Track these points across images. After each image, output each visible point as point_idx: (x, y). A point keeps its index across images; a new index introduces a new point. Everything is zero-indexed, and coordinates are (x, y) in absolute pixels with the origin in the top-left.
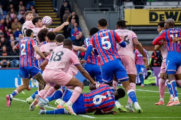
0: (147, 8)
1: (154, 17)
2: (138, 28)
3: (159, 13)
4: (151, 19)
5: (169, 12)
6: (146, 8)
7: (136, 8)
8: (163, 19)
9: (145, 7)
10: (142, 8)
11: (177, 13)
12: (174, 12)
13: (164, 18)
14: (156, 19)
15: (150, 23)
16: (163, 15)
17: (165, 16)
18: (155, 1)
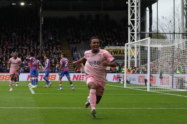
3: (110, 51)
5: (114, 51)
9: (105, 48)
10: (104, 49)
11: (118, 51)
18: (111, 46)
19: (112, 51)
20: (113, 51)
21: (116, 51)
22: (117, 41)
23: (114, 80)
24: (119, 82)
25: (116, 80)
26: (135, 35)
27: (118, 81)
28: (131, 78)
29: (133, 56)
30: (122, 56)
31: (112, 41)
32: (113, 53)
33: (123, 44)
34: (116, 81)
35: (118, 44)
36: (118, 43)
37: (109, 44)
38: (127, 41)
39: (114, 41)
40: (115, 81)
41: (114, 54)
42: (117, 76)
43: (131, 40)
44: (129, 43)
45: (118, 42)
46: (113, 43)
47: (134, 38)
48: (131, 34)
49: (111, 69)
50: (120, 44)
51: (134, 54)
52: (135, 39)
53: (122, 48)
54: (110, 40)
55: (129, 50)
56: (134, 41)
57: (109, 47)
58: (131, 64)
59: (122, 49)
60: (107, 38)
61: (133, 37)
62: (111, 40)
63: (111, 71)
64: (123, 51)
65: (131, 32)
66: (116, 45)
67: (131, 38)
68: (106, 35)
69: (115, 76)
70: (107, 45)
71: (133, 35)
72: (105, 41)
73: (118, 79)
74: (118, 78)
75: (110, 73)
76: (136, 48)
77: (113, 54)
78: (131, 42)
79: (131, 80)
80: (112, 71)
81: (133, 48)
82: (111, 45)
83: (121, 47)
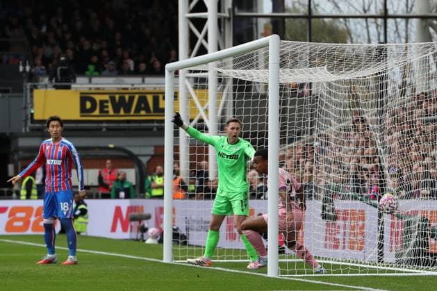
0: (77, 89)
1: (88, 105)
3: (98, 98)
4: (83, 110)
5: (117, 97)
6: (74, 88)
7: (57, 87)
8: (106, 109)
9: (73, 86)
10: (68, 88)
11: (131, 99)
12: (127, 97)
13: (107, 107)
14: (93, 108)
15: (81, 116)
16: (107, 101)
17: (110, 105)
18: (100, 75)
19: (106, 97)
20: (112, 99)
21: (122, 99)
22: (126, 54)
23: (114, 229)
24: (137, 240)
25: (125, 230)
26: (211, 26)
27: (135, 235)
28: (194, 217)
29: (201, 120)
30: (152, 121)
31: (105, 53)
32: (110, 109)
33: (158, 65)
34: (127, 235)
35: (132, 69)
36: (131, 64)
37: (91, 68)
38: (173, 52)
39: (113, 55)
40: (120, 234)
41: (116, 110)
42: (130, 209)
43: (192, 46)
44: (184, 59)
45: (131, 57)
46: (111, 64)
47: (206, 38)
48: (193, 20)
49: (100, 178)
50: (143, 66)
51: (206, 111)
52: (210, 46)
53: (150, 83)
54: (95, 47)
55: (181, 96)
56: (203, 51)
57: (94, 80)
58: (192, 158)
59: (151, 90)
60: (83, 39)
61: (200, 36)
62: (101, 49)
64: (156, 100)
65: (192, 11)
66: (121, 72)
67: (193, 39)
68: (79, 25)
69: (118, 210)
70: (82, 72)
71: (199, 24)
72: (70, 53)
73: (135, 224)
74: (133, 219)
75: (97, 197)
76: (212, 83)
77: (111, 112)
78: (190, 55)
79: (195, 226)
80: (106, 186)
81: (201, 83)
82: (100, 70)
83: (148, 80)
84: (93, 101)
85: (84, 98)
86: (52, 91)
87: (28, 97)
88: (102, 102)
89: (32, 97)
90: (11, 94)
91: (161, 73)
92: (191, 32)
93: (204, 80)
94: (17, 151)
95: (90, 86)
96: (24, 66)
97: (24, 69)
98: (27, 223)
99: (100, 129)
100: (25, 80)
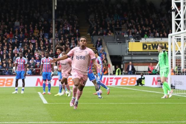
1: (145, 47)
2: (136, 53)
3: (148, 45)
4: (143, 48)
5: (154, 44)
7: (136, 41)
8: (150, 48)
9: (140, 41)
10: (139, 41)
12: (157, 44)
13: (150, 47)
14: (146, 48)
15: (143, 50)
16: (150, 46)
17: (151, 47)
18: (148, 38)
19: (150, 44)
20: (152, 45)
21: (155, 45)
22: (156, 31)
23: (153, 84)
24: (160, 87)
25: (156, 84)
26: (182, 23)
27: (159, 86)
28: (177, 81)
29: (179, 51)
31: (150, 31)
32: (152, 48)
33: (166, 34)
34: (157, 86)
35: (158, 36)
36: (158, 34)
37: (146, 35)
38: (170, 31)
39: (152, 32)
40: (155, 86)
41: (153, 48)
42: (158, 78)
43: (176, 29)
44: (174, 33)
45: (158, 32)
46: (152, 34)
47: (180, 26)
49: (149, 69)
50: (161, 35)
51: (181, 48)
52: (182, 29)
53: (164, 40)
54: (147, 29)
55: (173, 44)
56: (179, 30)
57: (147, 39)
58: (176, 63)
59: (164, 42)
60: (143, 27)
61: (179, 26)
62: (149, 30)
63: (149, 73)
64: (165, 45)
65: (177, 18)
66: (155, 37)
67: (176, 27)
68: (142, 23)
69: (154, 78)
70: (143, 37)
71: (178, 22)
72: (140, 31)
73: (159, 83)
74: (159, 81)
75: (148, 74)
76: (182, 40)
77: (152, 49)
78: (175, 31)
79: (177, 83)
80: (150, 71)
81: (179, 40)
82: (148, 36)
83: (163, 39)
84: (147, 46)
85: (144, 45)
86: (134, 42)
87: (127, 45)
88: (149, 46)
89: (128, 44)
90: (122, 44)
91: (167, 37)
92: (176, 25)
93: (180, 39)
94: (124, 60)
95: (146, 41)
96: (126, 35)
97: (126, 36)
98: (127, 82)
99: (149, 54)
100: (126, 39)
